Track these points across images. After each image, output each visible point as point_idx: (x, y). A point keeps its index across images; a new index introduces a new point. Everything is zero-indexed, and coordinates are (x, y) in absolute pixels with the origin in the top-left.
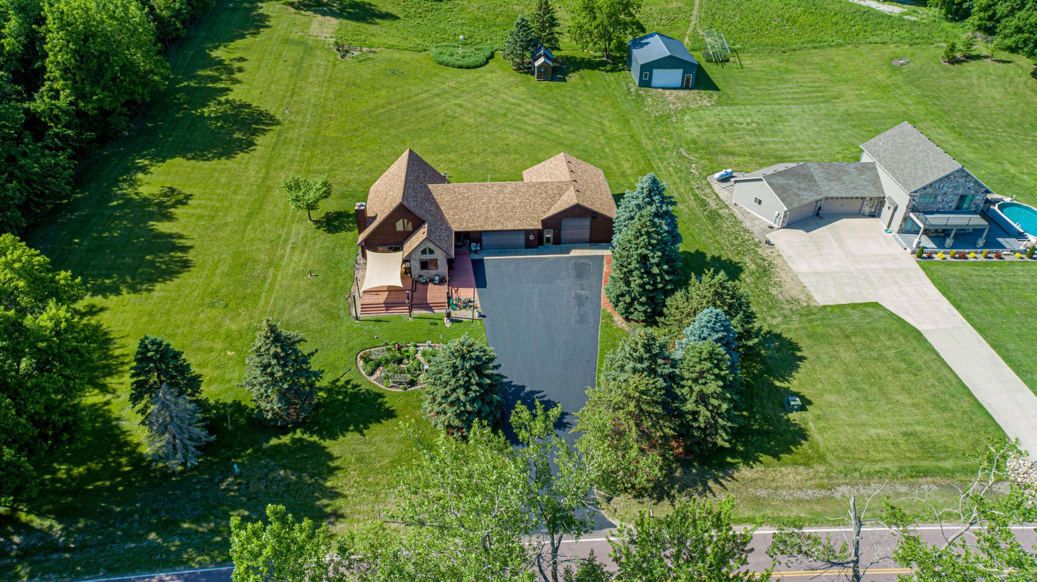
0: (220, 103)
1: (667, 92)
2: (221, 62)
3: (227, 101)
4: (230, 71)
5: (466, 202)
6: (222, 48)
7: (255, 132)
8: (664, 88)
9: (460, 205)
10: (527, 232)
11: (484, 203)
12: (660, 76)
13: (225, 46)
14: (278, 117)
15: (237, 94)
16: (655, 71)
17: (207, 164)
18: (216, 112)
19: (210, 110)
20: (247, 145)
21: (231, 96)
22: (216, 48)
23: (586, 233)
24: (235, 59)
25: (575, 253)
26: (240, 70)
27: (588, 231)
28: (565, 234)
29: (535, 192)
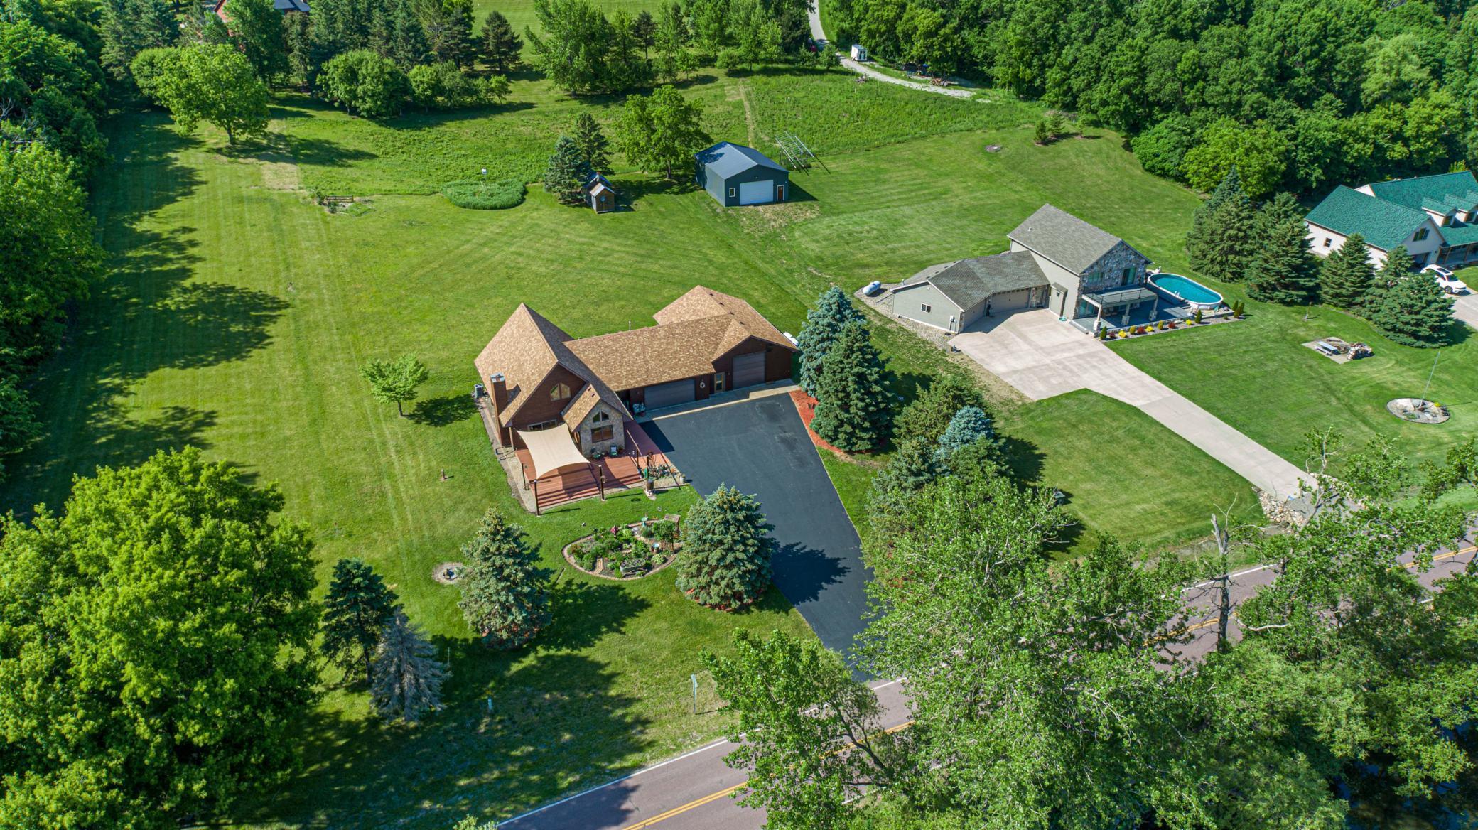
0: (185, 290)
1: (761, 208)
2: (156, 237)
3: (196, 287)
4: (179, 248)
5: (617, 356)
6: (146, 218)
7: (259, 321)
8: (755, 205)
9: (611, 361)
10: (696, 380)
11: (638, 354)
12: (749, 191)
13: (150, 215)
14: (282, 297)
15: (203, 275)
16: (742, 186)
17: (212, 370)
18: (185, 302)
19: (174, 301)
20: (261, 339)
21: (197, 280)
22: (139, 218)
23: (761, 371)
24: (177, 231)
25: (754, 396)
26: (193, 244)
27: (762, 369)
28: (738, 376)
29: (694, 332)
